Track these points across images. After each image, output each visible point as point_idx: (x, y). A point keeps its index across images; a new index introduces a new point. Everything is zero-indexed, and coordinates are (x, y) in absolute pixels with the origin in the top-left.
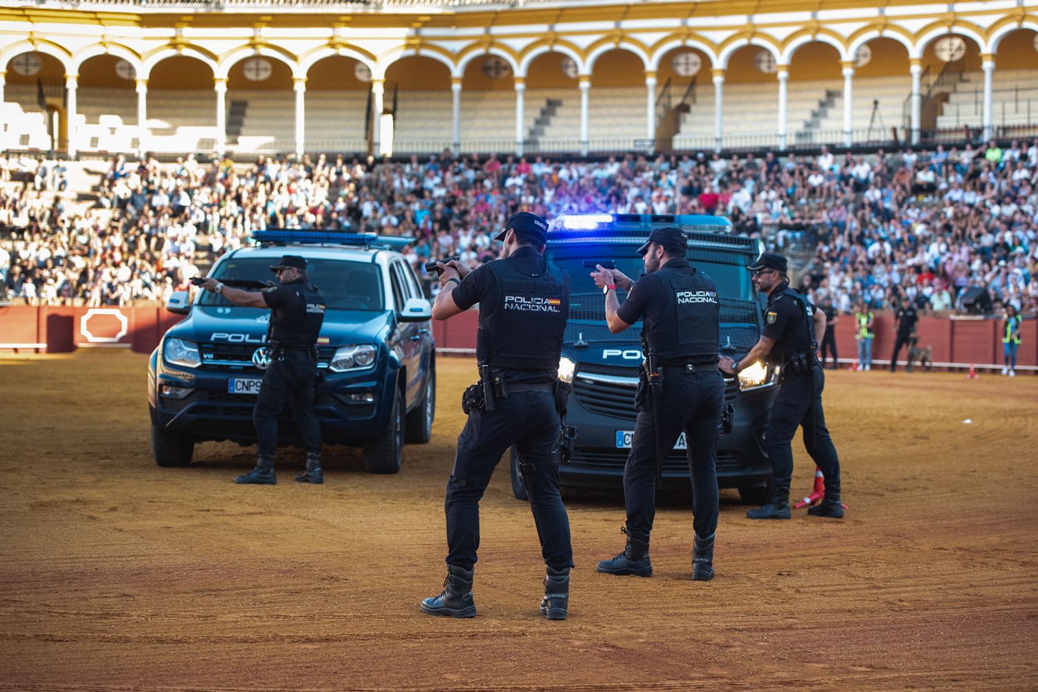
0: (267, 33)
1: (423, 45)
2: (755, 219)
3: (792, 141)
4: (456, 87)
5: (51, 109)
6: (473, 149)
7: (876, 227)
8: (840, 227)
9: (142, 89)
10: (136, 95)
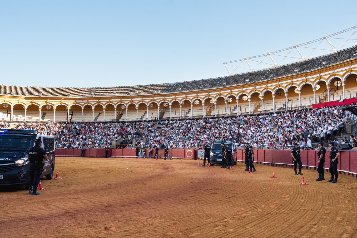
0: (49, 101)
1: (77, 103)
2: (131, 133)
3: (139, 120)
4: (82, 110)
5: (8, 113)
6: (85, 121)
7: (150, 134)
8: (144, 134)
9: (26, 110)
10: (25, 111)
